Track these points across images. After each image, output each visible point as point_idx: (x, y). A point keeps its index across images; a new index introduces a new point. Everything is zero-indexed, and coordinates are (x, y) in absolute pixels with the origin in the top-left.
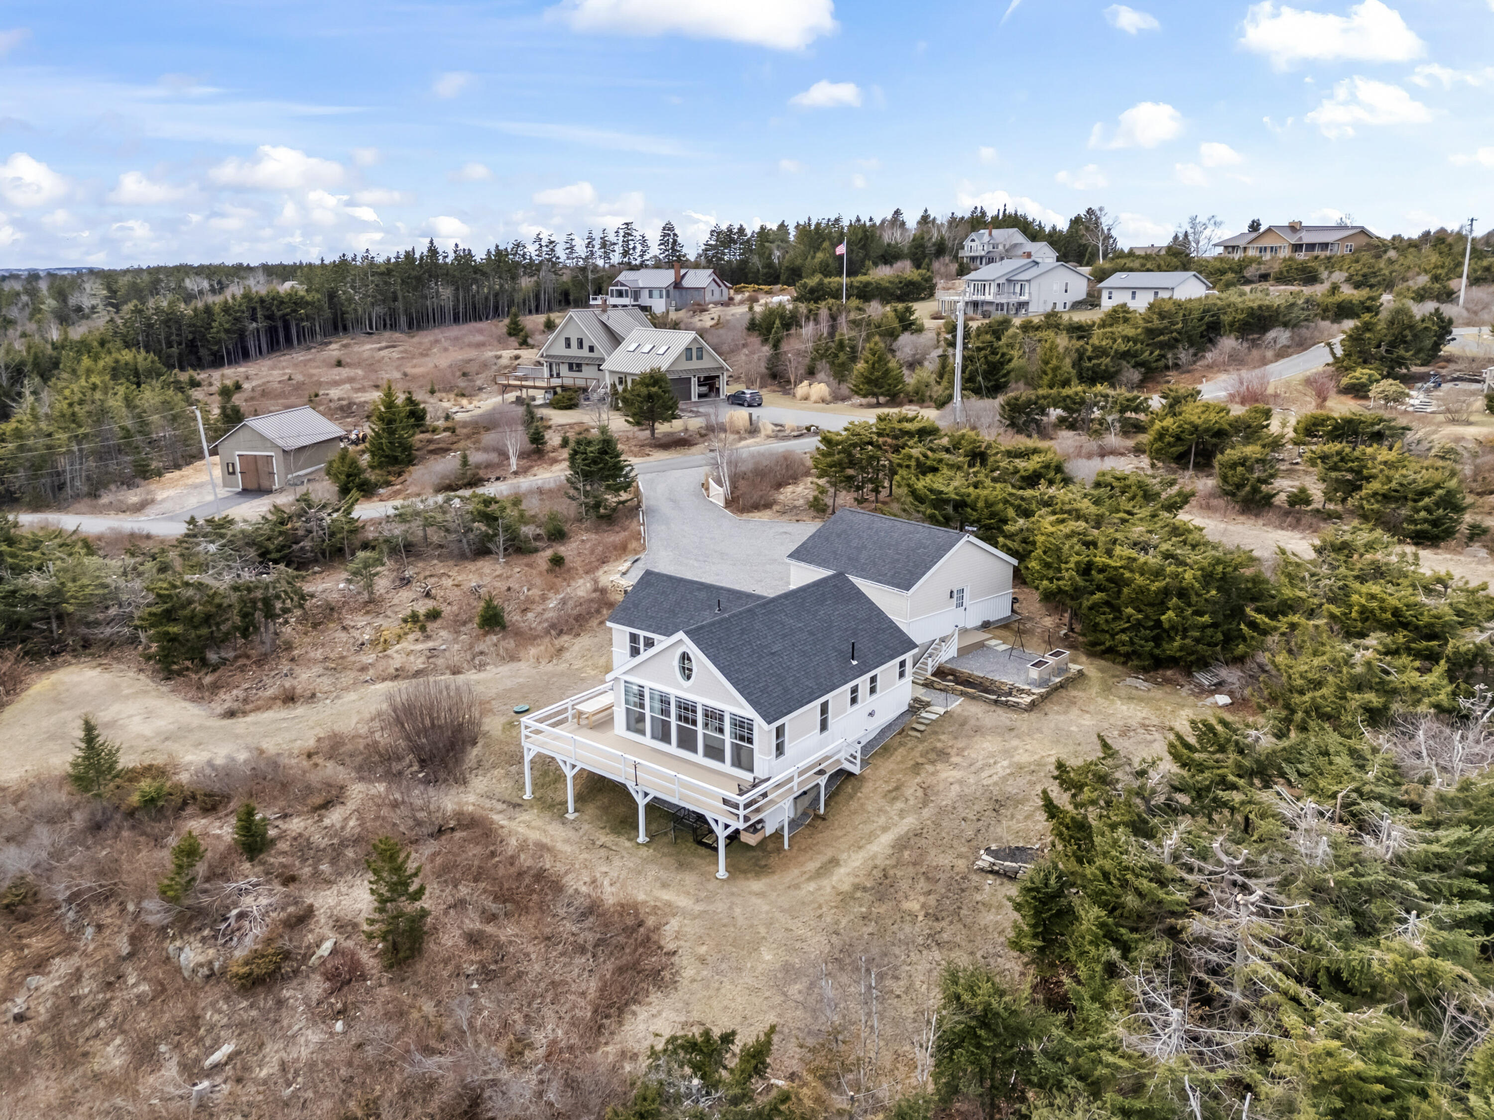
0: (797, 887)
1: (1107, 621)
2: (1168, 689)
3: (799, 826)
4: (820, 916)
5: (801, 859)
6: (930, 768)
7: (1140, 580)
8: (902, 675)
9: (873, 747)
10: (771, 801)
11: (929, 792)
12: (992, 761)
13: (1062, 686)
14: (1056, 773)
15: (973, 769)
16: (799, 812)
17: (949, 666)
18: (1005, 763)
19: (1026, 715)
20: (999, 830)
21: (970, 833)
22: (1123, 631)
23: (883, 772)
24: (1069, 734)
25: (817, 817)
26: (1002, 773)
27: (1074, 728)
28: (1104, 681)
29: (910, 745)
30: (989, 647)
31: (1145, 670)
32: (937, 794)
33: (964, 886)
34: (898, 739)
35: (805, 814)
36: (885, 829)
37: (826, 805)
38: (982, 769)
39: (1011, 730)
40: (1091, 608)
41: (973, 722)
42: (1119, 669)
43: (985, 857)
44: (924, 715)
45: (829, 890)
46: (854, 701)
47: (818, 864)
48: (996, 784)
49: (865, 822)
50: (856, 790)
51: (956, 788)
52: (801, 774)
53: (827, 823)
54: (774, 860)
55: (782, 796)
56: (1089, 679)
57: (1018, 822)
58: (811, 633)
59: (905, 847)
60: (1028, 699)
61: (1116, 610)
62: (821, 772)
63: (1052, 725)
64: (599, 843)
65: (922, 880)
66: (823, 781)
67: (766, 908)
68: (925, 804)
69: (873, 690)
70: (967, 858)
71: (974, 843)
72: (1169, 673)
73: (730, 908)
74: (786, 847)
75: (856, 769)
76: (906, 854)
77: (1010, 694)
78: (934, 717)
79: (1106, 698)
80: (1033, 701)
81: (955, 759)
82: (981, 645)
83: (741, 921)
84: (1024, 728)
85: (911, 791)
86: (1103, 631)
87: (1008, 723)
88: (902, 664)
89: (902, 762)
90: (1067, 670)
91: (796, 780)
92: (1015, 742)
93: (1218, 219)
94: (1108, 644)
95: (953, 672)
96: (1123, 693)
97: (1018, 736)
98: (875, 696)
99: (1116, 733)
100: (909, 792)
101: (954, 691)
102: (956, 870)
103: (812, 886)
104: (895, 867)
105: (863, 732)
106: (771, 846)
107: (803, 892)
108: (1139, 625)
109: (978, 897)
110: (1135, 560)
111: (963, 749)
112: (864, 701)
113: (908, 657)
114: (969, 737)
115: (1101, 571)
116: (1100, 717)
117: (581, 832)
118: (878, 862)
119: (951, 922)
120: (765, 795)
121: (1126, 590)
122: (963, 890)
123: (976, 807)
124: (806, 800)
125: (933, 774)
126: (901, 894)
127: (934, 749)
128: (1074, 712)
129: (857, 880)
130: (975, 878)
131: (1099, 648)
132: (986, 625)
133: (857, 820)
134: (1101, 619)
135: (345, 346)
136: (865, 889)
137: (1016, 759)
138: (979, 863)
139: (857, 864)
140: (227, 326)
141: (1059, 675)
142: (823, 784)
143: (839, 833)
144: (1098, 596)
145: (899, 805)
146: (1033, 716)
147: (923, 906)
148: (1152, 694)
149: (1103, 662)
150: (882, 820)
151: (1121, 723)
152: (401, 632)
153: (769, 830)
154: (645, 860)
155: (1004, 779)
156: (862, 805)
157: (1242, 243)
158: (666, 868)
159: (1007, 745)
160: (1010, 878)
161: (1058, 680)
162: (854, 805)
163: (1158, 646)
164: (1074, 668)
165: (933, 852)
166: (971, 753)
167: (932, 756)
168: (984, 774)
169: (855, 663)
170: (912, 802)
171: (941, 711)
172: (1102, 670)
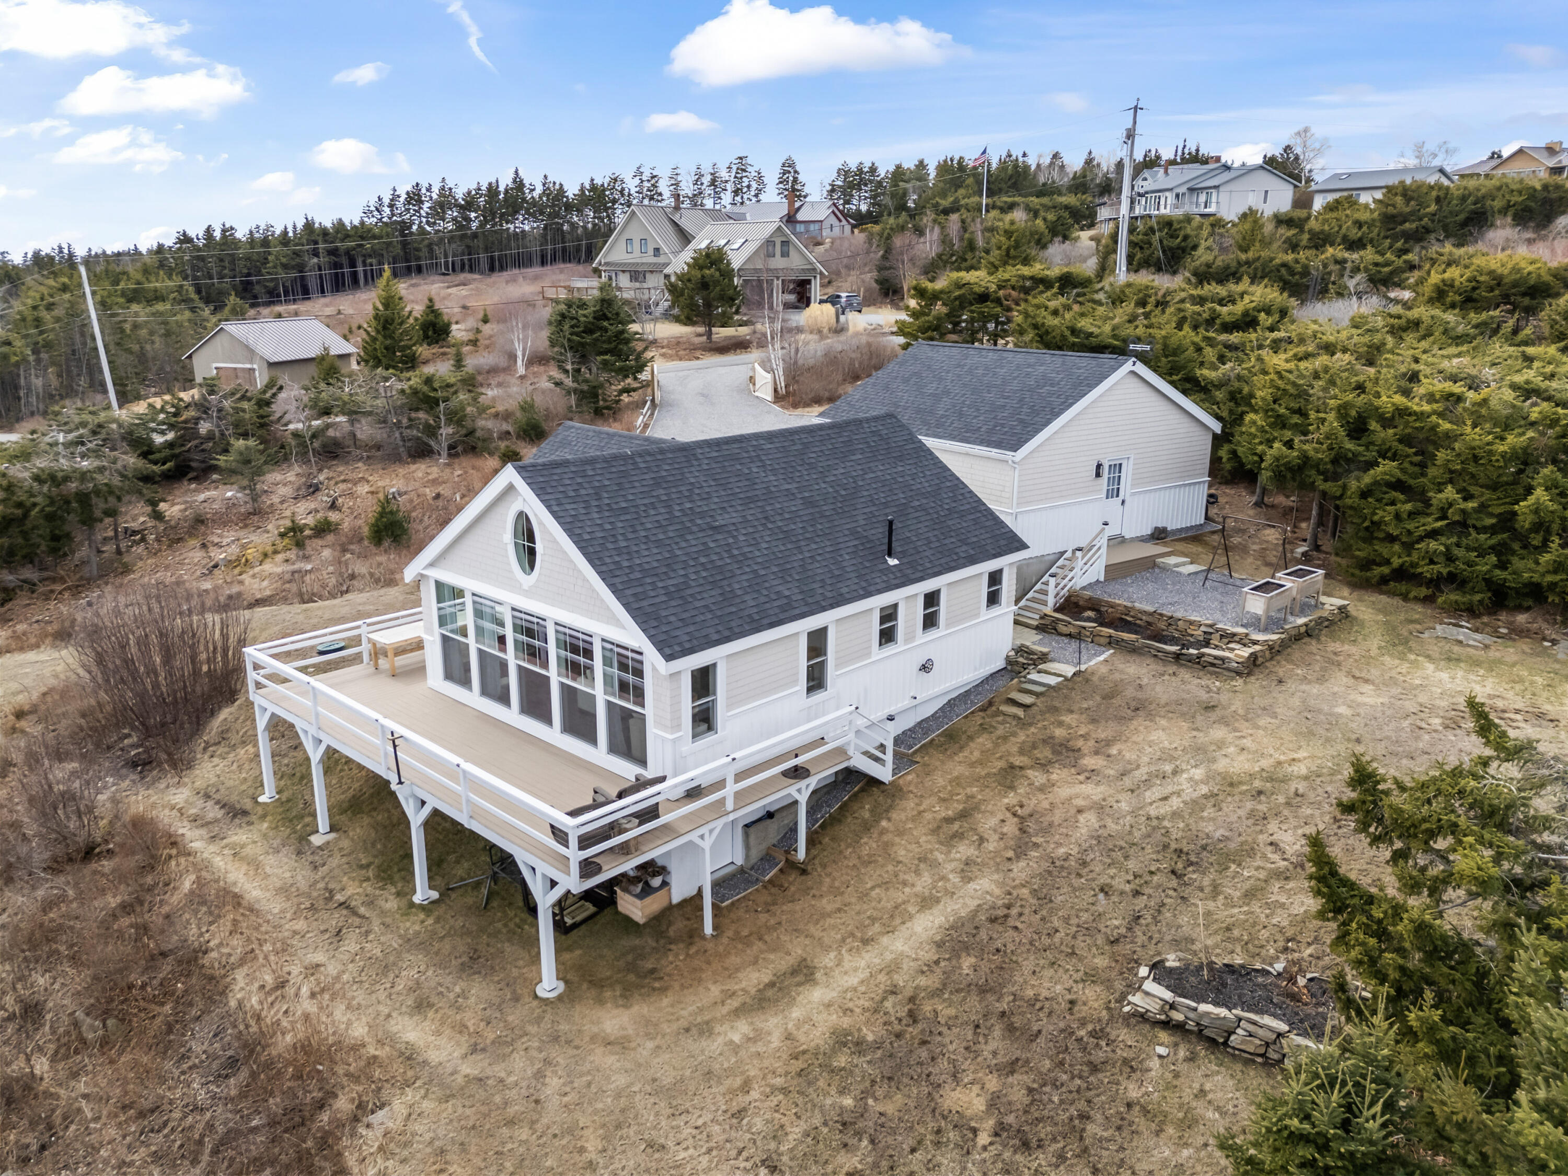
0: (705, 1030)
1: (1397, 516)
2: (1525, 645)
3: (750, 882)
4: (740, 1113)
5: (734, 960)
6: (1037, 777)
7: (1473, 435)
8: (993, 599)
9: (926, 734)
10: (665, 827)
11: (1032, 826)
12: (1168, 768)
13: (1308, 633)
14: (1350, 795)
15: (1128, 782)
16: (755, 854)
17: (1088, 593)
18: (1198, 773)
19: (1239, 682)
20: (1184, 919)
21: (1116, 923)
22: (1433, 534)
23: (940, 780)
24: (1333, 722)
25: (791, 865)
26: (1189, 793)
27: (1342, 710)
28: (1390, 629)
29: (1000, 731)
30: (1164, 569)
31: (1471, 612)
32: (1047, 830)
33: (1099, 1056)
34: (978, 719)
35: (767, 859)
36: (927, 902)
37: (812, 841)
38: (1147, 783)
39: (1209, 708)
40: (1364, 494)
41: (1130, 692)
42: (1418, 611)
43: (1150, 986)
44: (1034, 676)
45: (776, 1040)
46: (887, 636)
47: (766, 976)
48: (1176, 815)
49: (885, 885)
50: (879, 814)
51: (1089, 821)
52: (739, 777)
53: (809, 881)
54: (676, 958)
55: (698, 820)
56: (1362, 624)
57: (1230, 903)
58: (809, 503)
59: (967, 948)
60: (1245, 652)
61: (1419, 495)
62: (798, 773)
63: (1296, 702)
64: (339, 897)
65: (997, 1032)
66: (802, 792)
67: (621, 1080)
68: (1020, 851)
69: (930, 621)
70: (1108, 984)
71: (1125, 948)
72: (1521, 618)
73: (539, 1075)
74: (708, 929)
75: (884, 773)
76: (967, 962)
77: (1207, 644)
78: (1052, 681)
79: (1402, 658)
80: (1254, 657)
81: (1090, 762)
82: (1149, 565)
83: (552, 1114)
84: (1237, 705)
85: (993, 822)
86: (1391, 539)
87: (1204, 696)
88: (995, 578)
89: (980, 762)
90: (1319, 605)
91: (731, 788)
92: (1219, 733)
93: (1451, 146)
94: (1396, 562)
95: (1094, 605)
96: (1434, 650)
97: (1224, 721)
98: (933, 634)
99: (1436, 722)
100: (987, 823)
101: (1094, 636)
102: (1081, 1011)
103: (739, 1031)
104: (936, 993)
105: (907, 703)
106: (678, 926)
107: (715, 1046)
108: (1462, 525)
109: (1134, 1093)
110: (1459, 399)
111: (1109, 743)
112: (910, 638)
113: (1006, 563)
114: (1121, 719)
115: (1387, 422)
116: (1396, 691)
117: (323, 871)
118: (900, 979)
119: (1061, 1157)
120: (650, 813)
121: (1441, 455)
122: (1095, 1068)
123: (1132, 865)
124: (773, 831)
125: (1041, 789)
126: (943, 1064)
127: (1048, 741)
128: (1339, 682)
129: (846, 1022)
130: (1124, 1035)
131: (1378, 571)
132: (1159, 535)
133: (871, 877)
134: (1385, 514)
135: (413, 285)
136: (860, 1046)
137: (1222, 765)
138: (1136, 999)
139: (853, 981)
140: (284, 260)
141: (1302, 612)
142: (803, 799)
143: (827, 904)
144: (1386, 468)
145: (964, 850)
146: (1255, 684)
147: (994, 1102)
148: (1493, 654)
149: (1384, 598)
150: (923, 883)
151: (1444, 704)
152: (269, 549)
153: (679, 891)
154: (410, 943)
155: (1196, 806)
156: (887, 845)
157: (1482, 170)
158: (441, 965)
159: (1202, 738)
160: (1212, 1042)
161: (1301, 621)
162: (869, 845)
163: (1503, 565)
164: (1331, 603)
165: (1028, 964)
166: (1126, 751)
167: (1045, 753)
168: (1151, 795)
169: (893, 562)
170: (991, 846)
171: (1069, 671)
172: (1383, 611)
